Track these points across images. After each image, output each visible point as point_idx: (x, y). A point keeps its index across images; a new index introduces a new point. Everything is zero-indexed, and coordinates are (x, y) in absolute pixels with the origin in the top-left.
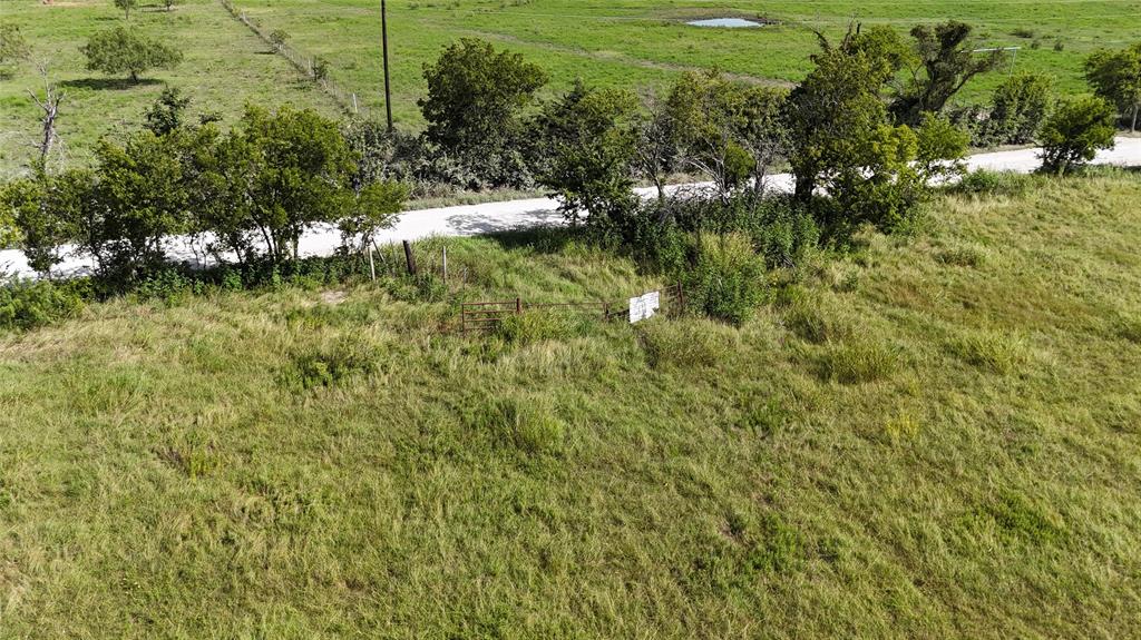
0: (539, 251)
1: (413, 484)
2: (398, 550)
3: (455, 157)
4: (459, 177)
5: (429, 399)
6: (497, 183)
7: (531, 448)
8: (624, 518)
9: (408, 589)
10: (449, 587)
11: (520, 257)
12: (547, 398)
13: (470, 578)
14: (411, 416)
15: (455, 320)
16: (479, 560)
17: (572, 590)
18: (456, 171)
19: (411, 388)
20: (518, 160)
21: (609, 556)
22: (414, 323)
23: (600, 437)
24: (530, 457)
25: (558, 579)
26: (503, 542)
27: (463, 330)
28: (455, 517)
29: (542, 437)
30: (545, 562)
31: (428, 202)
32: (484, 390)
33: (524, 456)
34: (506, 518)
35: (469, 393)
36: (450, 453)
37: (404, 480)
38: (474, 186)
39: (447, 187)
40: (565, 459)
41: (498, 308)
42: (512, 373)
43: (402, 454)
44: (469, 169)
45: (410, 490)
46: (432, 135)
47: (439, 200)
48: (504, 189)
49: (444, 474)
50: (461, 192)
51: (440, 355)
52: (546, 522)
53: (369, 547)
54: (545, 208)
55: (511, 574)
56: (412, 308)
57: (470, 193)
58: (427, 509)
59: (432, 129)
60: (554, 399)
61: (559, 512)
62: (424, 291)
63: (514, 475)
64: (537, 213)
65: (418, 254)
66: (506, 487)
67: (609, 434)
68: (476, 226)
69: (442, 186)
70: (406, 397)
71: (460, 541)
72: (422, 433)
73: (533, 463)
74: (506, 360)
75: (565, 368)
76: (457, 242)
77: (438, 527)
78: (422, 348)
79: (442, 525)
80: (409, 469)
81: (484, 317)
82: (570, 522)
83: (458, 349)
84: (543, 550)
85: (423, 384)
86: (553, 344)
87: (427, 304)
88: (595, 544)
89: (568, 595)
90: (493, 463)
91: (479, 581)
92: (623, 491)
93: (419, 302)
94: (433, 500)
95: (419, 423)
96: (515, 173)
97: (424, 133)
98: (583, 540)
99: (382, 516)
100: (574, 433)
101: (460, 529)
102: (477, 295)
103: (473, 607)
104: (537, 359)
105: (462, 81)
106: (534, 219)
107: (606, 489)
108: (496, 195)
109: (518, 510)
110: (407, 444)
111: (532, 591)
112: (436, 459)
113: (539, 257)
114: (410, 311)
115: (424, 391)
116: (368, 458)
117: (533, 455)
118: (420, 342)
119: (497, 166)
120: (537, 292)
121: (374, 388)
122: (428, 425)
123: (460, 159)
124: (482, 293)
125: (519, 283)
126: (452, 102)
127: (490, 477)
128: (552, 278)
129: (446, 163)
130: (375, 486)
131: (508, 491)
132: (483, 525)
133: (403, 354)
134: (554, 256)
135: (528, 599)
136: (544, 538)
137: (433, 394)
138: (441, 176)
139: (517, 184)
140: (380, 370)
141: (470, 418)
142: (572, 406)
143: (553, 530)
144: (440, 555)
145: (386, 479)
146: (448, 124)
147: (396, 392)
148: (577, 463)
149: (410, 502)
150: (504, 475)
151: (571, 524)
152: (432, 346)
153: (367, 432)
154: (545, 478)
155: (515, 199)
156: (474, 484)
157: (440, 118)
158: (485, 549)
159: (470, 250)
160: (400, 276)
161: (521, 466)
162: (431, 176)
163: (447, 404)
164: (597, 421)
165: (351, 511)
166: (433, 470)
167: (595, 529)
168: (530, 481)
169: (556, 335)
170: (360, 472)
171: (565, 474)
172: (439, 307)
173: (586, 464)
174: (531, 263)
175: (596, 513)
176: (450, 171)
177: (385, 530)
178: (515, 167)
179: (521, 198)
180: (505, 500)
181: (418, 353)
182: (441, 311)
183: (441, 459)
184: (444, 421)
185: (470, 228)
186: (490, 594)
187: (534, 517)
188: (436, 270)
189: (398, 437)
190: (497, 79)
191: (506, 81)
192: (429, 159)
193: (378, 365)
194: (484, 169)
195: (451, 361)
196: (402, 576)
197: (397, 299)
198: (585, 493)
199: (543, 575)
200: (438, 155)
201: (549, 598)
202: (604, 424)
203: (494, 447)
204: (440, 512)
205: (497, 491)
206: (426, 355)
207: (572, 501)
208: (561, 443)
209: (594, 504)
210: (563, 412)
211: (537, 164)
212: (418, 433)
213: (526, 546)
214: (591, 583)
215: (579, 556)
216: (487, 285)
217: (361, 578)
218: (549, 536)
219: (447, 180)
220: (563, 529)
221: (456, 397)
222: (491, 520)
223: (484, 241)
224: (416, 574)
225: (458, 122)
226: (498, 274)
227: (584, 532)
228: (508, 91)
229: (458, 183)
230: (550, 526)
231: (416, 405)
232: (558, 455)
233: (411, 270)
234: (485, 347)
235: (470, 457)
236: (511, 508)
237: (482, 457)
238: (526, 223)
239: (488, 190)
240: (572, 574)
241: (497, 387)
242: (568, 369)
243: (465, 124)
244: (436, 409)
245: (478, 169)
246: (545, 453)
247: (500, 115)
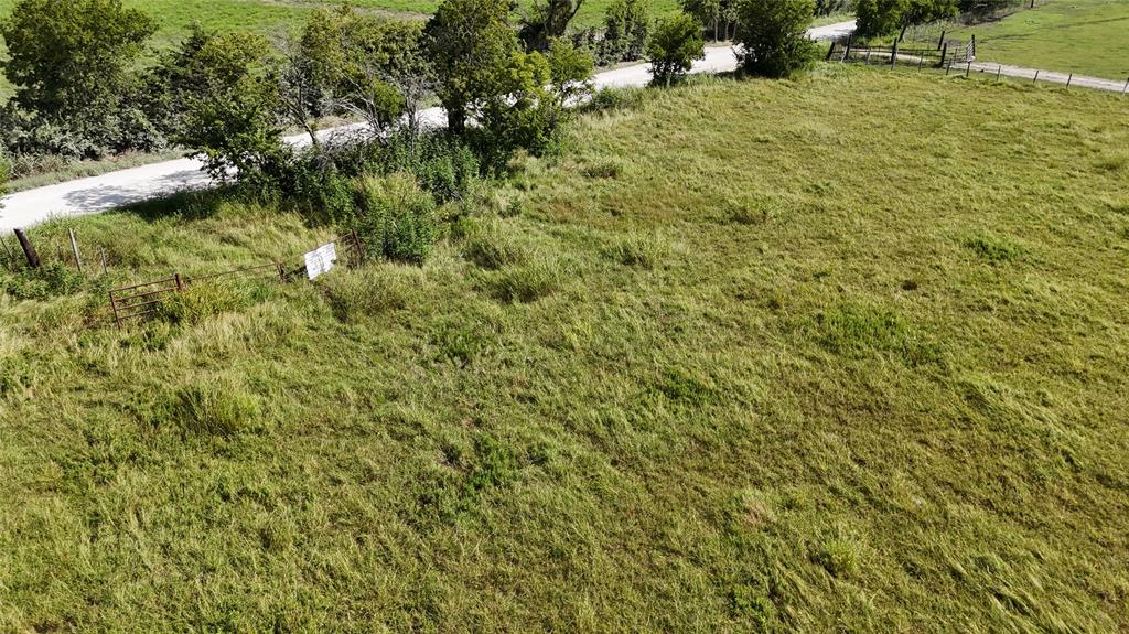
0: (189, 217)
1: (94, 501)
2: (91, 575)
3: (60, 124)
4: (71, 146)
5: (91, 404)
6: (121, 147)
7: (227, 430)
8: (342, 476)
9: (113, 613)
10: (164, 598)
11: (167, 228)
12: (234, 376)
13: (186, 581)
14: (73, 428)
15: (103, 311)
16: (193, 560)
17: (302, 562)
18: (66, 140)
19: (66, 397)
20: (141, 120)
21: (333, 518)
22: (49, 322)
23: (302, 403)
24: (228, 441)
25: (285, 554)
26: (216, 534)
27: (116, 320)
28: (155, 524)
29: (238, 416)
30: (266, 540)
31: (36, 179)
32: (158, 382)
33: (220, 441)
34: (214, 508)
35: (141, 389)
36: (133, 457)
37: (81, 498)
38: (91, 154)
39: (58, 159)
40: (268, 433)
41: (155, 288)
42: (187, 356)
43: (71, 472)
44: (81, 136)
45: (91, 509)
46: (24, 100)
47: (51, 175)
48: (131, 154)
49: (129, 481)
50: (76, 163)
51: (92, 354)
52: (261, 502)
53: (57, 582)
54: (187, 169)
55: (233, 564)
56: (44, 306)
57: (89, 163)
58: (117, 523)
59: (22, 94)
60: (243, 374)
61: (272, 489)
62: (54, 283)
63: (213, 463)
64: (172, 177)
65: (37, 244)
66: (207, 478)
67: (310, 397)
68: (106, 200)
69: (50, 159)
70: (60, 407)
71: (166, 548)
72: (91, 443)
73: (232, 445)
74: (176, 343)
75: (247, 339)
76: (85, 222)
77: (135, 538)
78: (69, 349)
79: (140, 535)
80: (83, 485)
81: (140, 301)
82: (286, 495)
83: (115, 342)
84: (263, 530)
85: (80, 389)
86: (228, 317)
87: (62, 298)
88: (318, 510)
89: (298, 567)
90: (187, 456)
91: (197, 581)
92: (335, 451)
93: (51, 297)
94: (122, 510)
95: (85, 433)
96: (141, 134)
97: (13, 99)
98: (304, 508)
99: (62, 546)
100: (272, 405)
101: (163, 535)
102: (125, 278)
103: (196, 609)
104: (213, 336)
105: (50, 35)
106: (176, 184)
107: (318, 453)
108: (122, 159)
109: (226, 498)
110: (76, 459)
111: (259, 574)
112: (115, 467)
113: (191, 225)
114: (43, 310)
115: (83, 396)
116: (28, 486)
117: (230, 437)
118: (65, 342)
119: (116, 129)
120: (197, 264)
121: (16, 406)
122: (97, 433)
123: (67, 126)
124: (131, 274)
125: (173, 257)
126: (43, 61)
127: (186, 471)
128: (211, 245)
129: (48, 130)
130: (47, 514)
131: (210, 481)
132: (189, 523)
133: (45, 360)
134: (208, 221)
135: (257, 583)
136: (262, 518)
137: (95, 398)
138: (46, 147)
139: (146, 146)
140: (20, 384)
141: (147, 415)
142: (264, 378)
143: (269, 508)
144: (145, 567)
145: (57, 501)
146: (42, 86)
147: (47, 405)
148: (281, 434)
149: (95, 521)
150: (203, 466)
151: (288, 497)
152: (81, 345)
153: (19, 457)
154: (250, 458)
155: (146, 163)
156: (169, 484)
157: (30, 80)
158: (198, 546)
159: (104, 228)
160: (21, 271)
161: (219, 452)
162: (33, 149)
163: (116, 405)
164: (294, 387)
165: (22, 550)
166: (115, 480)
167: (314, 495)
168: (233, 465)
169: (229, 307)
170: (22, 503)
171: (270, 449)
172: (80, 299)
173: (293, 433)
174: (182, 233)
175: (312, 479)
176: (56, 140)
177: (71, 557)
178: (139, 128)
179: (154, 162)
180: (208, 491)
181: (65, 355)
182: (83, 302)
183: (123, 467)
184: (117, 425)
185: (98, 203)
186: (213, 592)
187: (245, 501)
188: (67, 258)
189: (61, 454)
190: (95, 29)
191: (107, 31)
192: (25, 128)
193: (17, 379)
194: (100, 134)
195: (110, 359)
196: (106, 600)
197: (21, 298)
198: (297, 461)
199: (268, 555)
200: (36, 123)
201: (278, 576)
202: (303, 389)
203: (183, 439)
204: (134, 521)
205: (198, 484)
206: (76, 356)
207: (284, 473)
208: (260, 418)
209: (308, 471)
210: (256, 386)
211: (166, 122)
212: (86, 444)
213: (243, 531)
214: (321, 548)
215: (303, 527)
216: (135, 264)
217: (52, 618)
218: (266, 514)
219: (55, 151)
220: (280, 503)
221: (124, 395)
222: (197, 515)
223: (119, 215)
224: (119, 595)
225: (54, 83)
226: (145, 251)
227: (303, 501)
228: (112, 43)
229: (71, 153)
230: (265, 504)
231: (73, 412)
232: (259, 431)
233: (32, 260)
234: (149, 335)
235: (158, 458)
236: (217, 498)
237: (172, 453)
238: (166, 190)
239: (111, 157)
240: (298, 545)
241: (173, 375)
242: (252, 341)
243: (65, 84)
244: (103, 414)
245: (93, 134)
246: (244, 432)
247: (108, 71)
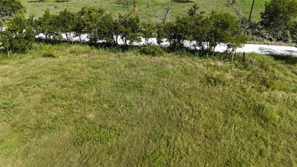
0: (287, 63)
1: (228, 118)
2: (219, 133)
3: (267, 30)
4: (267, 36)
5: (238, 97)
6: (279, 40)
7: (266, 120)
8: (291, 151)
9: (219, 143)
10: (231, 148)
11: (279, 64)
12: (276, 108)
13: (237, 148)
14: (232, 100)
15: (252, 77)
16: (241, 145)
17: (267, 164)
18: (266, 35)
19: (234, 93)
20: (288, 34)
21: (282, 160)
22: (240, 75)
23: (291, 125)
24: (265, 123)
25: (263, 159)
26: (249, 143)
27: (254, 81)
28: (237, 131)
29: (271, 118)
30: (261, 153)
31: (254, 42)
32: (255, 99)
33: (263, 122)
34: (252, 136)
35: (251, 99)
36: (241, 113)
37: (226, 116)
38: (270, 40)
39: (261, 39)
40: (276, 127)
41: (267, 77)
42: (266, 97)
43: (227, 109)
44: (271, 34)
45: (227, 119)
46: (262, 23)
47: (258, 42)
48: (280, 42)
49: (237, 118)
50: (266, 41)
51: (245, 86)
52: (265, 142)
53: (212, 129)
54: (293, 50)
55: (250, 152)
56: (241, 71)
57: (269, 42)
58: (230, 125)
59: (262, 21)
60: (278, 109)
61: (270, 141)
62: (245, 67)
63: (258, 126)
64: (288, 51)
65: (246, 57)
66: (255, 128)
67: (294, 125)
68: (267, 52)
69: (260, 38)
70: (232, 94)
71: (237, 137)
72: (234, 105)
73: (265, 125)
74: (265, 93)
75: (284, 100)
76: (260, 55)
77: (232, 131)
78: (240, 83)
79: (233, 131)
80: (228, 113)
81: (262, 79)
82: (272, 145)
83: (251, 86)
84: (261, 150)
85: (238, 93)
86: (283, 92)
87: (245, 71)
88: (279, 155)
89: (265, 165)
90: (253, 120)
91: (239, 150)
92: (294, 143)
93: (243, 70)
94: (232, 123)
95: (234, 102)
96: (286, 38)
97: (260, 22)
98: (275, 152)
99: (217, 123)
100: (282, 121)
101: (238, 134)
102: (261, 72)
103: (236, 155)
104: (276, 95)
105: (277, 8)
106: (287, 53)
107: (288, 141)
108: (277, 43)
109: (256, 136)
110: (229, 107)
111: (254, 159)
112: (236, 113)
113: (286, 65)
114: (240, 72)
115: (238, 95)
116: (218, 107)
117: (266, 122)
118: (240, 81)
119: (280, 35)
120: (282, 75)
121: (224, 90)
122: (236, 104)
123: (269, 31)
124: (263, 72)
125: (277, 71)
126: (271, 14)
127: (251, 124)
128: (289, 72)
129: (264, 32)
130: (218, 115)
131: (255, 129)
132: (245, 136)
133: (235, 83)
134: (292, 66)
135: (253, 161)
136: (263, 146)
137: (240, 96)
138: (261, 35)
139: (286, 41)
140: (227, 86)
141: (249, 106)
142: (284, 113)
143: (266, 146)
144: (230, 139)
145: (221, 113)
146: (268, 20)
147: (230, 93)
148: (280, 130)
149: (226, 122)
150: (255, 125)
151: (273, 146)
152: (243, 83)
153: (219, 100)
154: (268, 130)
155: (283, 45)
156: (245, 124)
157: (266, 18)
158: (244, 142)
159: (263, 58)
160: (240, 62)
161: (261, 124)
162: (258, 35)
163: (243, 100)
164: (292, 120)
165: (210, 119)
166: (234, 116)
167: (280, 151)
168: (263, 129)
169: (284, 90)
170: (215, 110)
171: (275, 131)
172: (249, 73)
173: (283, 131)
174: (283, 66)
175: (282, 146)
176: (264, 34)
177: (217, 126)
178: (287, 36)
179: (285, 46)
180: (253, 132)
181: (239, 84)
182: (249, 74)
183: (237, 114)
184: (241, 104)
185: (265, 52)
186: (242, 155)
187: (261, 140)
188: (251, 62)
189: (227, 104)
190: (289, 8)
191: (292, 9)
192: (259, 30)
193: (227, 84)
194: (275, 35)
195: (248, 89)
196: (219, 140)
197: (237, 67)
198: (280, 139)
199: (259, 156)
200: (262, 29)
201: (259, 163)
202: (293, 122)
203: (254, 116)
204: (233, 127)
205: (252, 128)
206: (241, 85)
207: (275, 140)
208: (276, 122)
209: (282, 143)
210: (280, 113)
211: (295, 36)
212: (233, 105)
213: (256, 146)
214: (274, 165)
215: (272, 156)
216: (266, 70)
217: (208, 136)
218: (264, 146)
219: (262, 37)
220: (270, 147)
221: (246, 99)
222: (247, 135)
223: (269, 56)
224: (223, 141)
225: (271, 19)
226: (270, 67)
227: (276, 150)
228: (292, 12)
229: (266, 38)
230: (265, 144)
231: (234, 98)
232: (274, 125)
233: (244, 60)
234: (260, 87)
235: (246, 117)
236: (254, 134)
237: (250, 118)
238: (284, 54)
239: (275, 42)
240: (268, 160)
241: (260, 100)
242: (286, 102)
243: (274, 21)
244: (240, 100)
245: (274, 35)
246: (270, 123)
247: (286, 19)
